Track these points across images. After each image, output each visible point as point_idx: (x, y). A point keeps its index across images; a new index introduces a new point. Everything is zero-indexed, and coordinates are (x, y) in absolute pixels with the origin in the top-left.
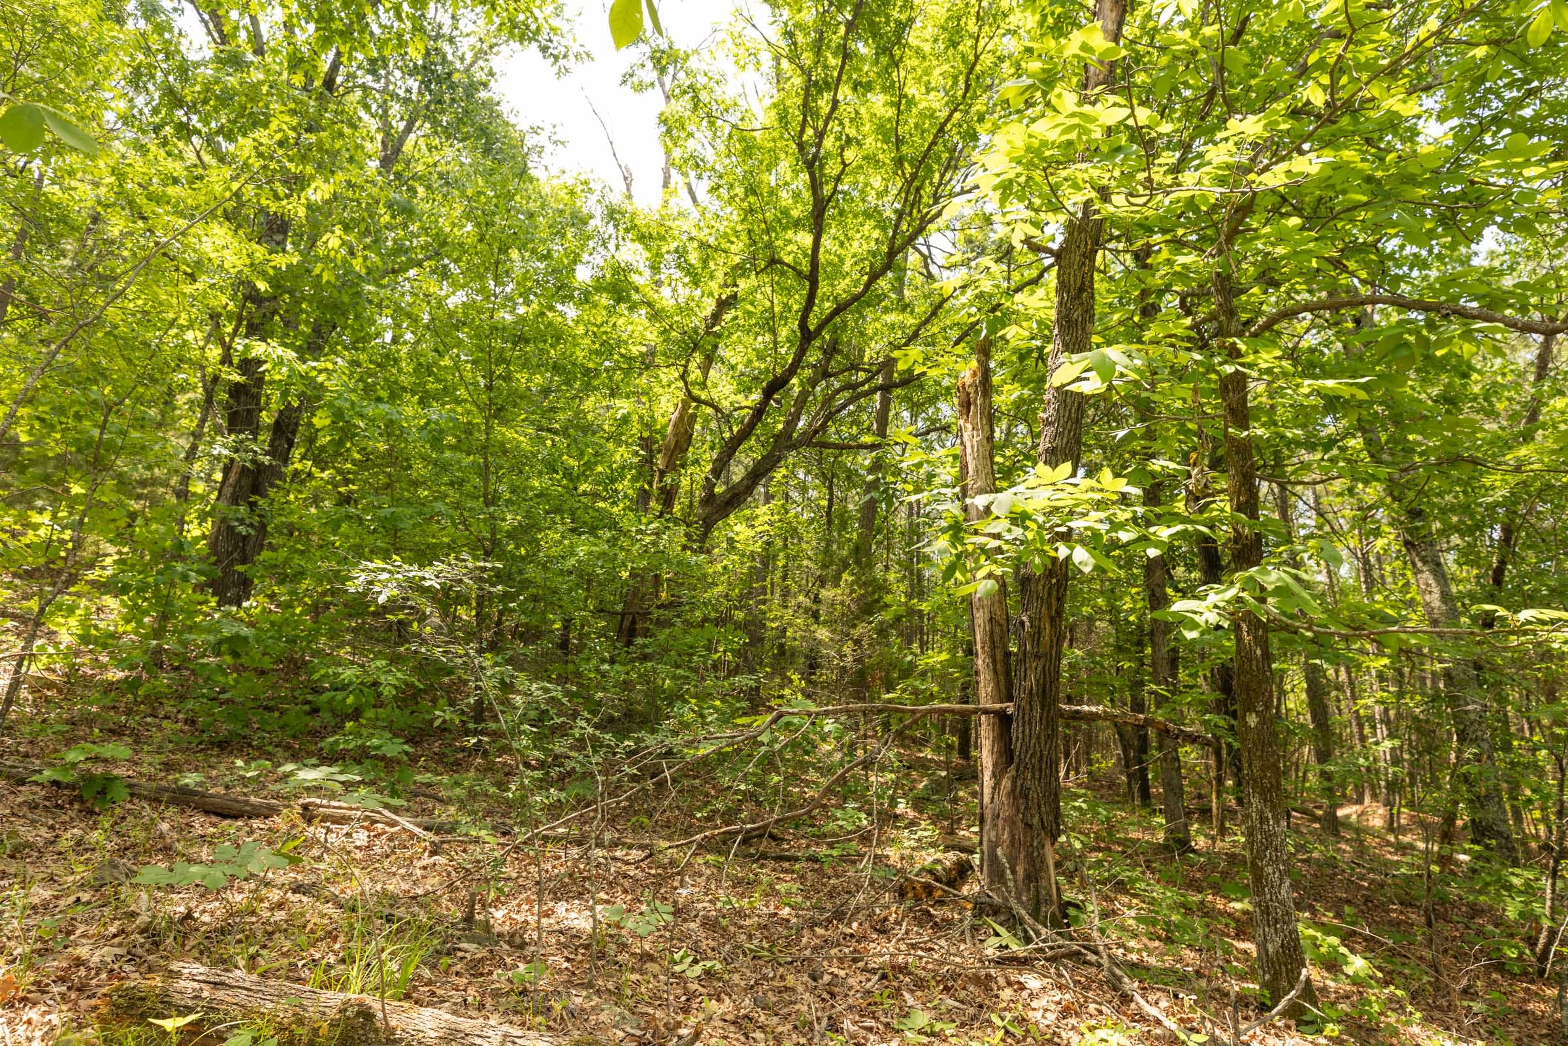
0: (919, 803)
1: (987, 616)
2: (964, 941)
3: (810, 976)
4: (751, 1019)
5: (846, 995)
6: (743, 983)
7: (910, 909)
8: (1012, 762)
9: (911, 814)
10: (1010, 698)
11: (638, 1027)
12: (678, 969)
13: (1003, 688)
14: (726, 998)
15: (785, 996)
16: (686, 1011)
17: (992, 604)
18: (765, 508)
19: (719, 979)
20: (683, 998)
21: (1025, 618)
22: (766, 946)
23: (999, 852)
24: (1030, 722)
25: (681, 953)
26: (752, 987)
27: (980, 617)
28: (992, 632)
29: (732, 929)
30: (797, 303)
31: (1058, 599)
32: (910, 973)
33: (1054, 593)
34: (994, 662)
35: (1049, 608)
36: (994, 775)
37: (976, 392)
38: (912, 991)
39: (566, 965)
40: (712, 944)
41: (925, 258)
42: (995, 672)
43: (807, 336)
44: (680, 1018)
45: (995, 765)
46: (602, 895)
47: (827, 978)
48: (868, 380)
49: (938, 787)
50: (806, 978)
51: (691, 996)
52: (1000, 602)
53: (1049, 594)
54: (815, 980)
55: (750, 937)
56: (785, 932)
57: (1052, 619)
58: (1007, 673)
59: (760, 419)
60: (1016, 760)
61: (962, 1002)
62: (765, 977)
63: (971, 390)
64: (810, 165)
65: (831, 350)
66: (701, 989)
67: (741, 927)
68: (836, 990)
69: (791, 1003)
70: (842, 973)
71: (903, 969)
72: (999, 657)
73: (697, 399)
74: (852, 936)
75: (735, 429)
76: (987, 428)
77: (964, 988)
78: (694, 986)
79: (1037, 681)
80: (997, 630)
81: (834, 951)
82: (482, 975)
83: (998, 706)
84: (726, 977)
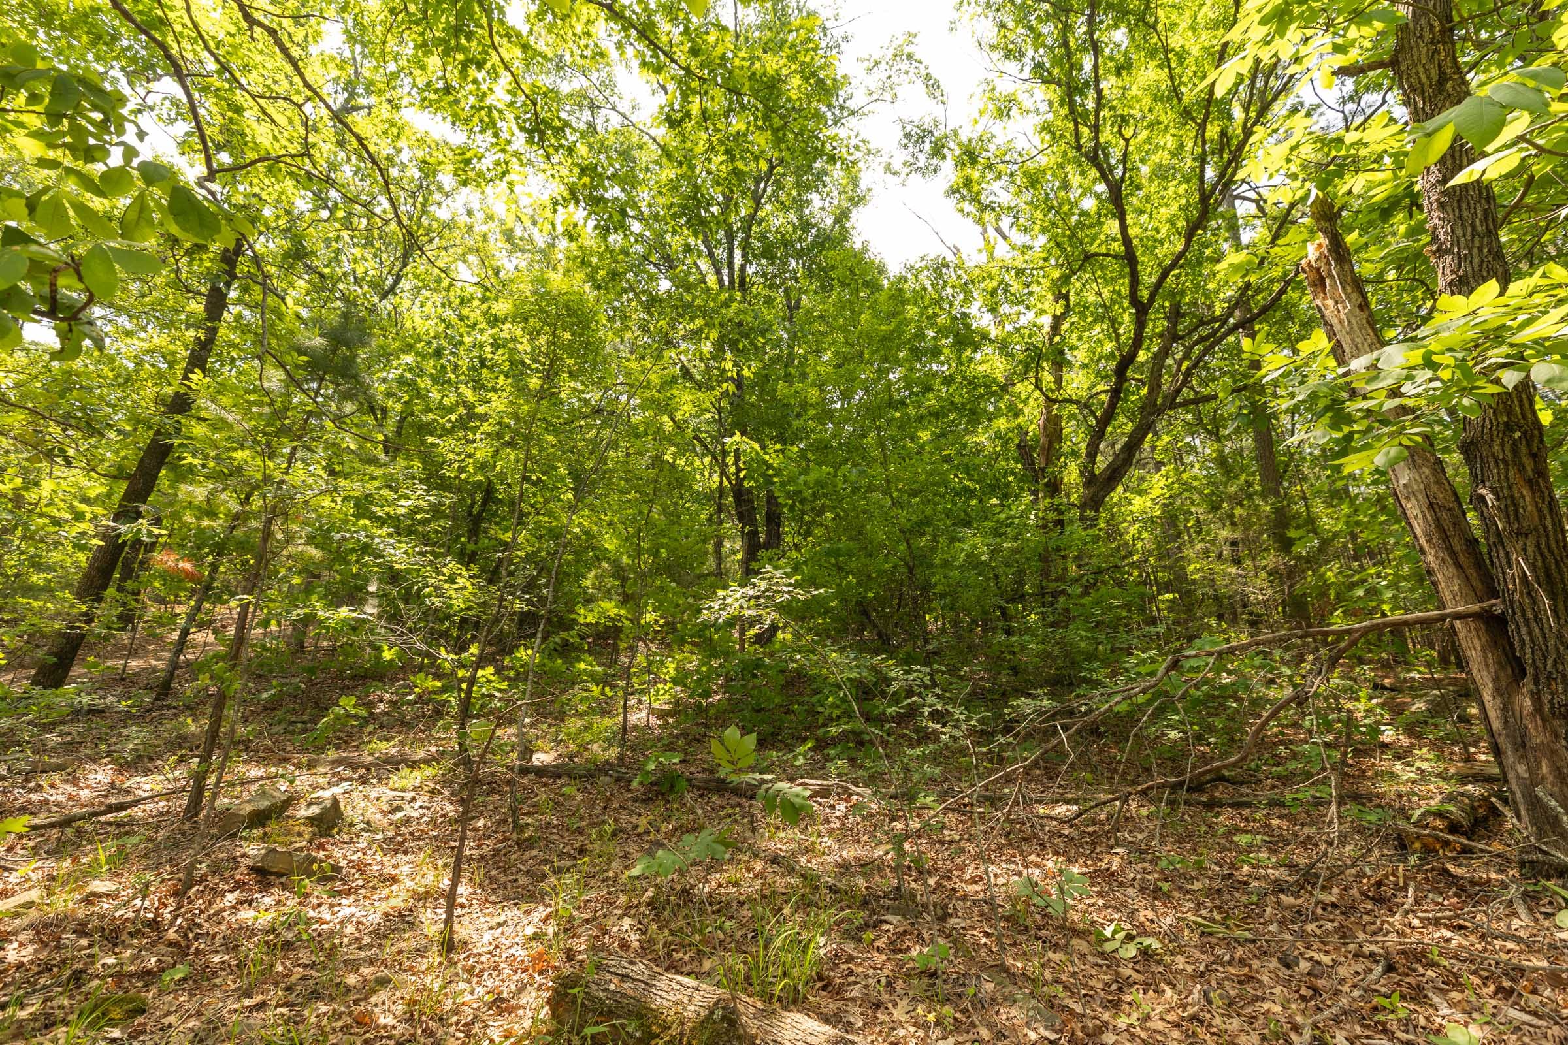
0: (1413, 729)
1: (1424, 502)
2: (1515, 914)
3: (1280, 960)
4: (1201, 1022)
5: (1337, 993)
6: (1190, 969)
7: (1418, 868)
8: (1523, 673)
9: (1405, 741)
10: (1493, 593)
11: (1052, 1028)
12: (1108, 947)
13: (1477, 583)
14: (1167, 988)
15: (1248, 987)
16: (1115, 1005)
17: (1427, 487)
18: (1157, 476)
19: (1159, 962)
20: (1114, 987)
21: (1483, 491)
22: (1218, 917)
23: (1539, 791)
24: (1537, 618)
25: (1112, 927)
26: (1202, 974)
27: (1413, 508)
28: (1437, 520)
29: (1176, 894)
30: (1124, 285)
31: (1534, 456)
32: (1433, 964)
33: (1523, 449)
34: (1453, 554)
35: (1521, 468)
36: (1498, 692)
37: (1328, 263)
38: (1444, 992)
39: (984, 940)
40: (1150, 915)
41: (1256, 202)
42: (1458, 565)
43: (1142, 311)
44: (1106, 1016)
45: (1496, 680)
46: (1033, 858)
47: (1304, 966)
48: (1221, 326)
49: (1438, 709)
50: (1274, 964)
51: (1124, 984)
52: (1437, 482)
53: (1515, 452)
54: (1288, 966)
55: (1198, 905)
56: (1244, 899)
57: (1530, 483)
58: (1479, 564)
59: (1119, 398)
60: (1530, 671)
61: (1535, 1014)
62: (1219, 960)
63: (1322, 264)
64: (1094, 159)
65: (1176, 315)
66: (1135, 976)
67: (1188, 892)
68: (1320, 983)
69: (1256, 999)
70: (1326, 959)
71: (1419, 956)
72: (1458, 546)
73: (1055, 401)
74: (1334, 905)
75: (1098, 414)
76: (1355, 295)
77: (1534, 992)
78: (1126, 972)
79: (1533, 567)
80: (1445, 515)
81: (1311, 927)
82: (901, 951)
83: (1476, 607)
84: (1168, 959)
